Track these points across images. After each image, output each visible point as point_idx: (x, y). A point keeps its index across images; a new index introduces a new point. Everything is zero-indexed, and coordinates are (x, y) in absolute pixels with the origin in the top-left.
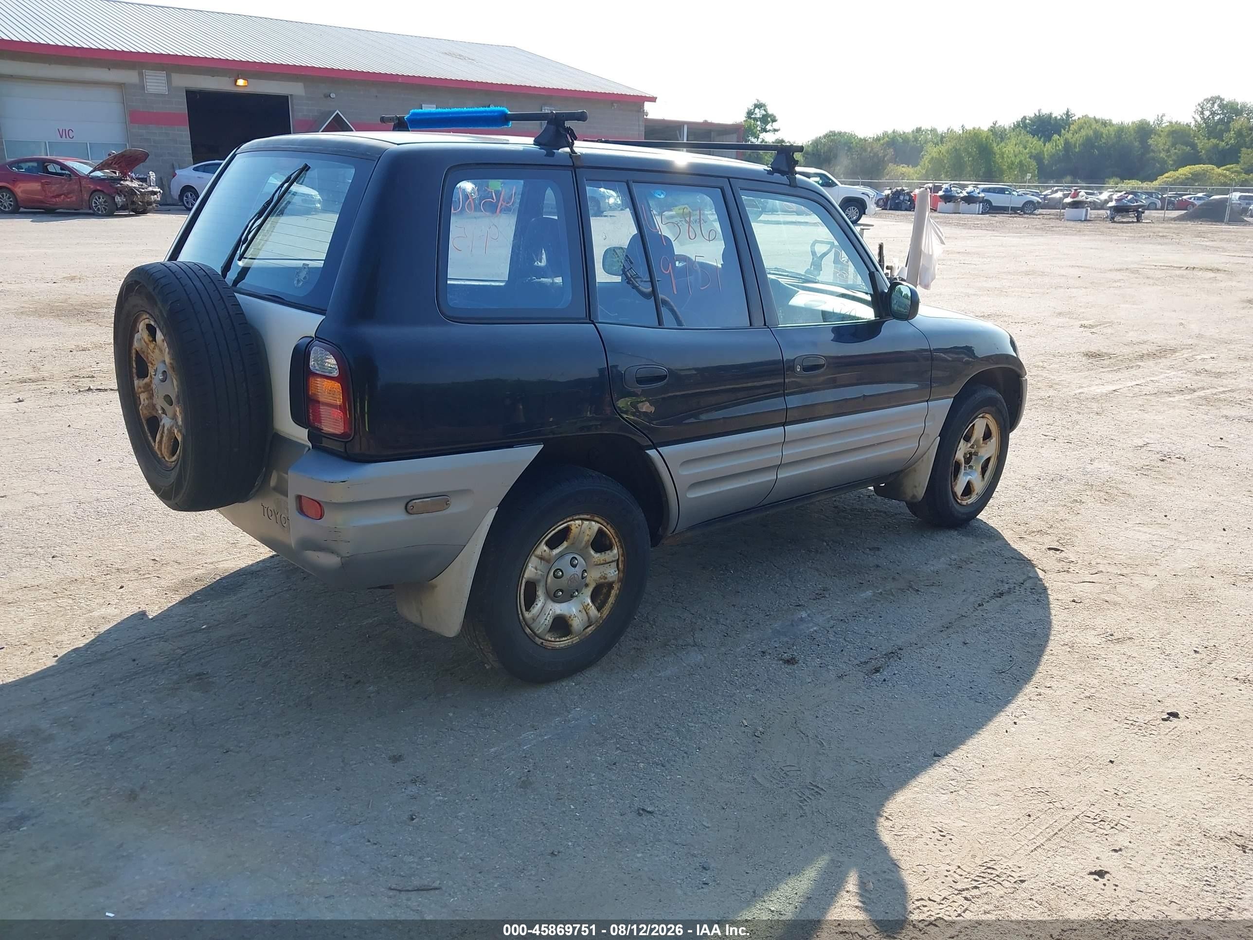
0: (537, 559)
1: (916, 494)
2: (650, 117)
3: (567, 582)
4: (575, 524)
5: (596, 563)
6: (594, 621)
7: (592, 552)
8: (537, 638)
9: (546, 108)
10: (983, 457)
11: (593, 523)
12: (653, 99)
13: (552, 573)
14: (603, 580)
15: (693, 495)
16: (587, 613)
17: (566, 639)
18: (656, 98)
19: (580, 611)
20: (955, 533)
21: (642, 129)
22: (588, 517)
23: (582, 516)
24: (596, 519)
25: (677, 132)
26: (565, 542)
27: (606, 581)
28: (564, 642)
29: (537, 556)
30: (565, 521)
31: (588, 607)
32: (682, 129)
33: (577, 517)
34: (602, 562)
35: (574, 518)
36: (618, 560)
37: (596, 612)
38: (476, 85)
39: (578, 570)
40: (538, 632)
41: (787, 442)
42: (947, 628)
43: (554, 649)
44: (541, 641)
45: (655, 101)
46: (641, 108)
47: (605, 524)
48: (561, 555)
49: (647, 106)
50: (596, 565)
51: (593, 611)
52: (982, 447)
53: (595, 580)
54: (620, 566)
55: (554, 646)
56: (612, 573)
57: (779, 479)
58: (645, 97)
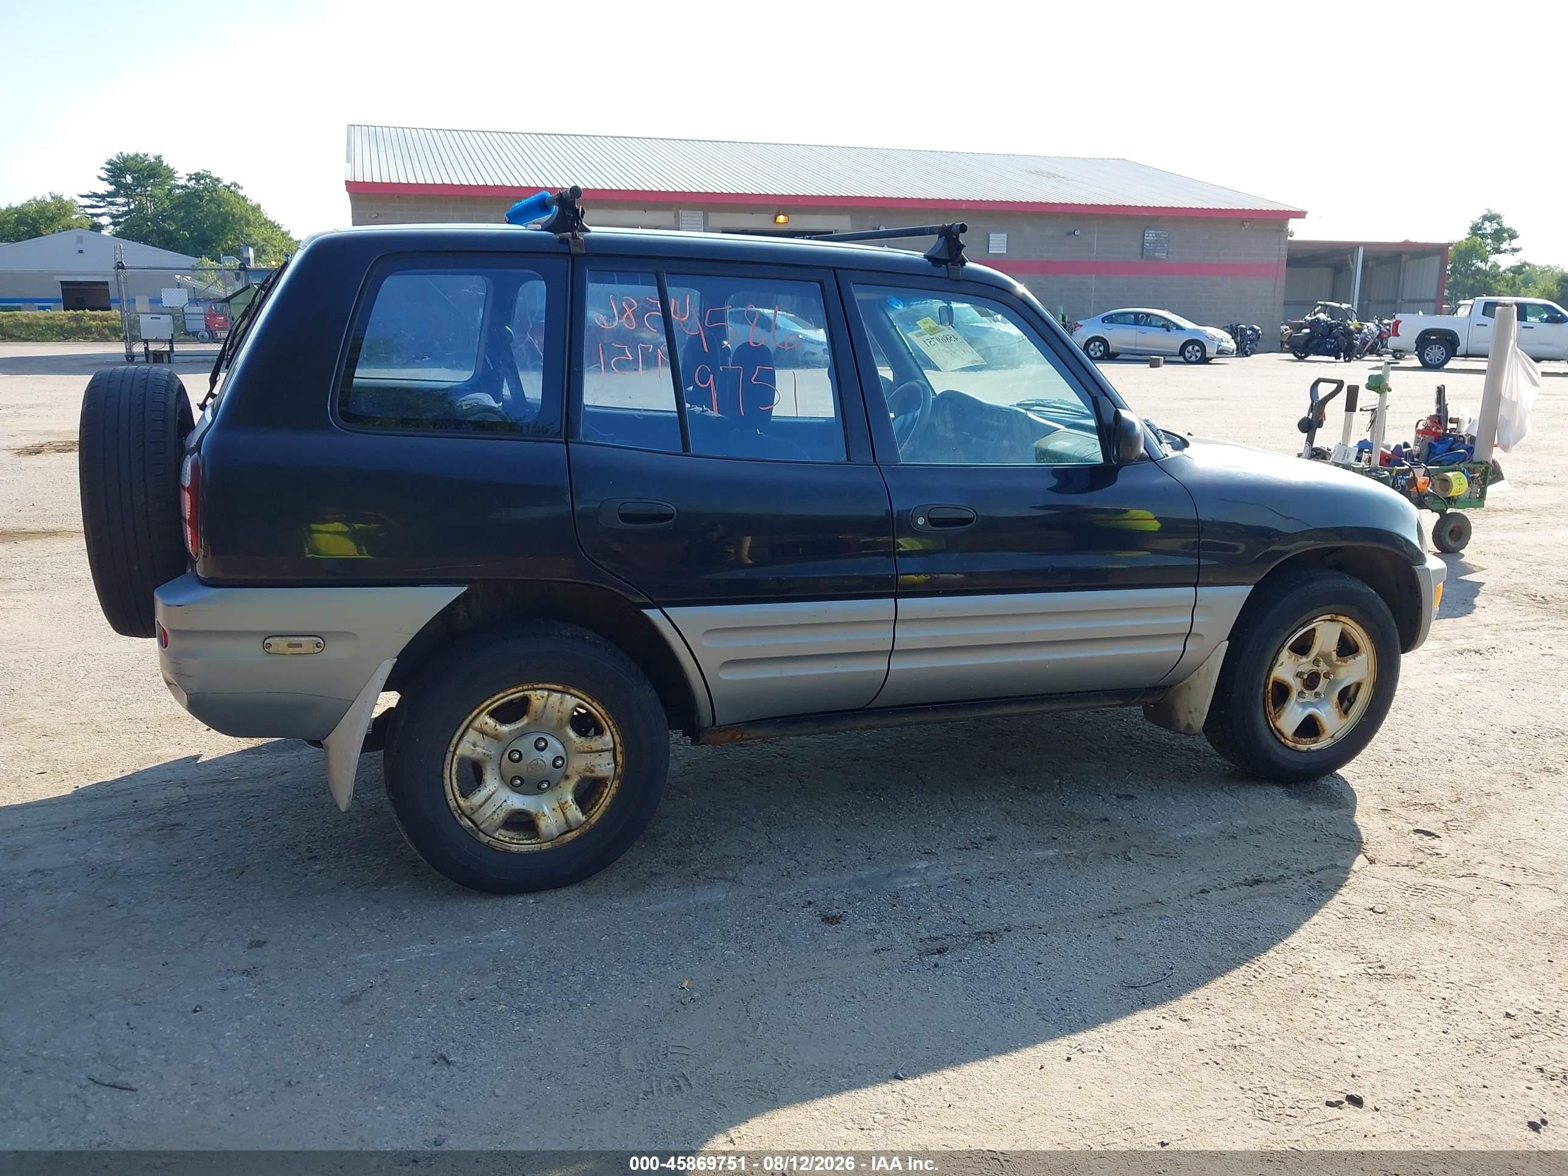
0: (476, 733)
1: (1192, 723)
2: (1296, 237)
3: (526, 768)
4: (538, 697)
5: (578, 749)
6: (574, 826)
7: (572, 734)
8: (481, 835)
9: (1150, 232)
10: (1343, 680)
11: (568, 697)
12: (1301, 215)
13: (507, 755)
14: (588, 774)
15: (729, 675)
16: (564, 814)
17: (529, 842)
18: (1306, 213)
19: (554, 809)
20: (1277, 791)
21: (1284, 253)
22: (560, 688)
23: (548, 686)
24: (572, 691)
25: (1349, 256)
26: (525, 717)
27: (594, 775)
28: (524, 845)
29: (476, 730)
30: (521, 688)
31: (566, 806)
32: (1356, 253)
33: (540, 686)
34: (587, 749)
35: (536, 686)
36: (614, 749)
37: (580, 815)
38: (1059, 207)
39: (547, 756)
40: (482, 827)
41: (900, 620)
42: (1115, 914)
43: (506, 852)
44: (489, 838)
45: (1304, 217)
46: (1283, 227)
47: (589, 700)
48: (522, 734)
49: (1293, 224)
50: (579, 752)
51: (575, 813)
52: (1338, 666)
53: (578, 773)
54: (618, 759)
55: (507, 848)
56: (605, 766)
57: (892, 670)
58: (1290, 211)
